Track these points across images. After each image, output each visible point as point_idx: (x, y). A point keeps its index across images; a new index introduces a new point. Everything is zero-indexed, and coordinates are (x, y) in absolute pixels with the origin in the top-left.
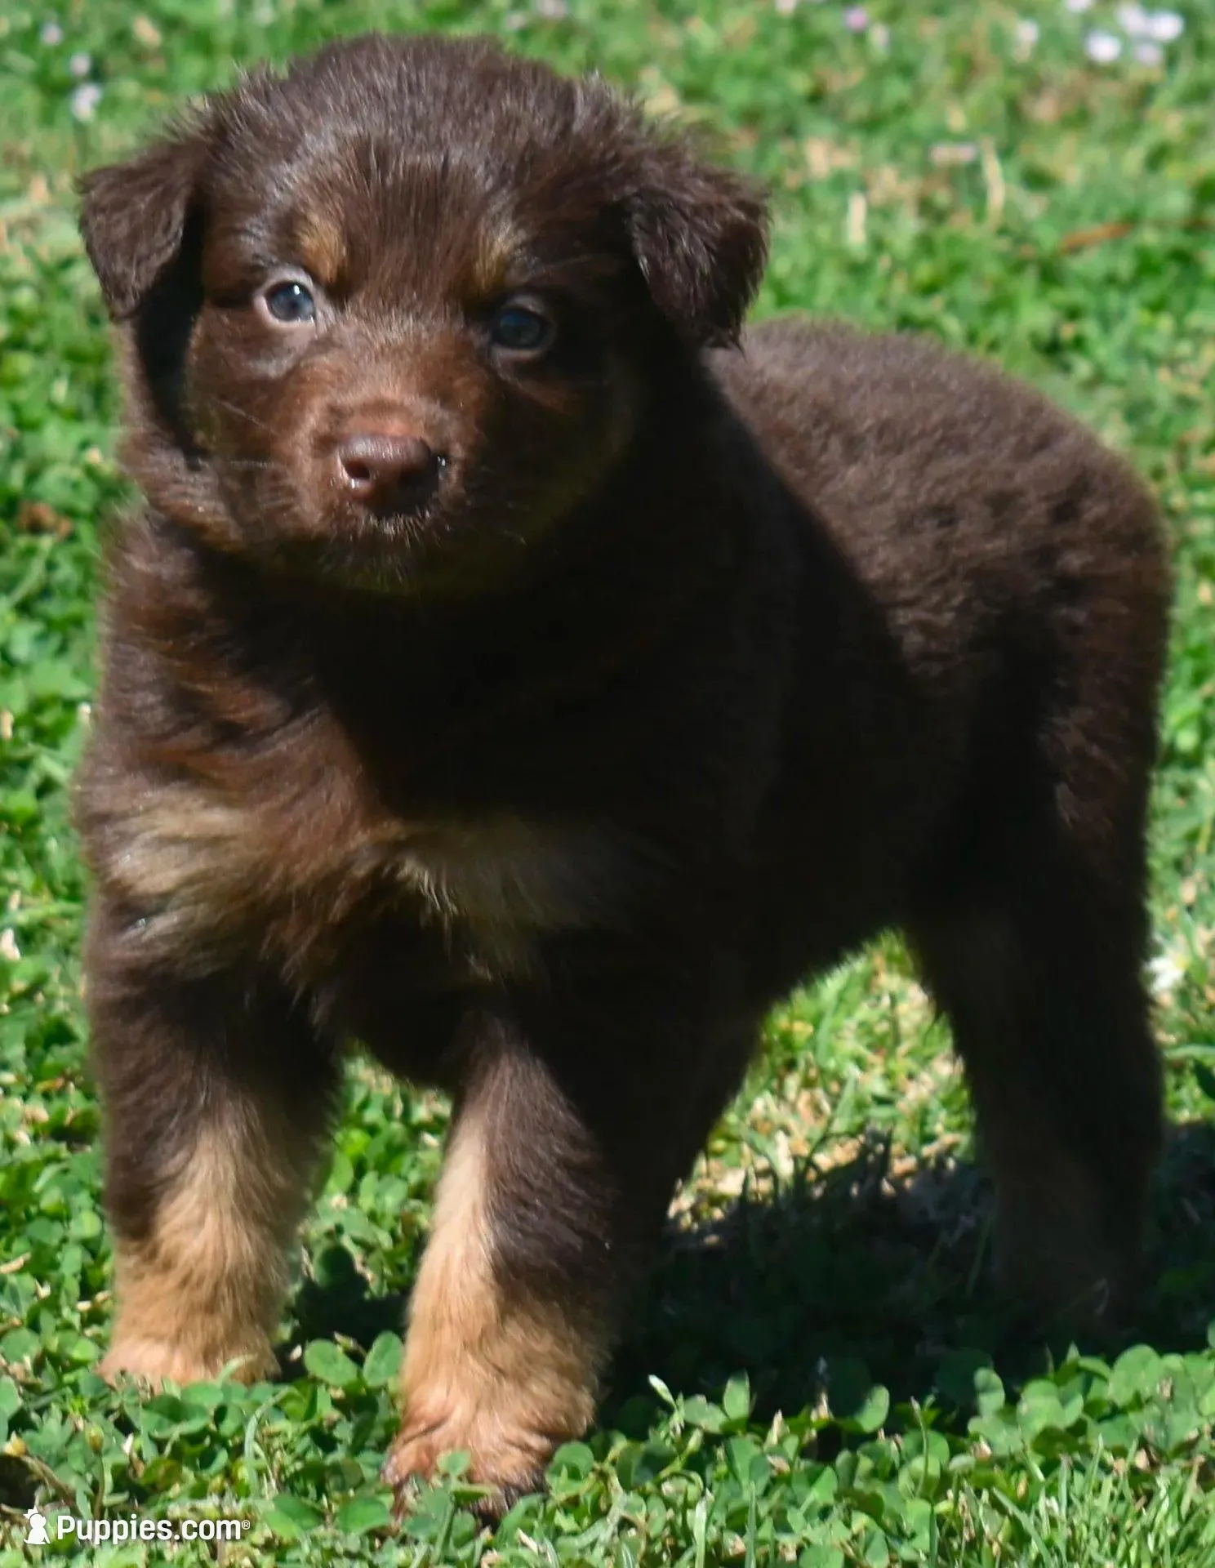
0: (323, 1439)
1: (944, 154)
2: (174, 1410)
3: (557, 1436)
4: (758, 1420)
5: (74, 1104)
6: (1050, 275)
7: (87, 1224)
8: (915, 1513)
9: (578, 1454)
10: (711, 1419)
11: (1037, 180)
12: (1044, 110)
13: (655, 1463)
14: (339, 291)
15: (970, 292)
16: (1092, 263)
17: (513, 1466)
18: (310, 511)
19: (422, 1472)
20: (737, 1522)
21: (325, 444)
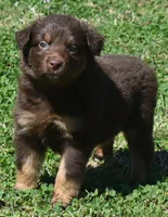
0: (43, 197)
1: (127, 12)
2: (24, 193)
3: (73, 197)
4: (99, 195)
5: (12, 149)
6: (140, 29)
7: (13, 166)
8: (119, 208)
9: (76, 200)
10: (93, 195)
11: (139, 15)
12: (140, 5)
13: (85, 201)
14: (50, 43)
15: (130, 32)
16: (145, 27)
17: (68, 201)
18: (45, 70)
19: (56, 202)
20: (96, 209)
21: (47, 61)
